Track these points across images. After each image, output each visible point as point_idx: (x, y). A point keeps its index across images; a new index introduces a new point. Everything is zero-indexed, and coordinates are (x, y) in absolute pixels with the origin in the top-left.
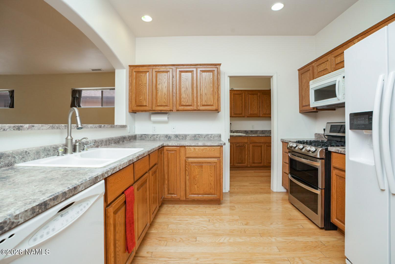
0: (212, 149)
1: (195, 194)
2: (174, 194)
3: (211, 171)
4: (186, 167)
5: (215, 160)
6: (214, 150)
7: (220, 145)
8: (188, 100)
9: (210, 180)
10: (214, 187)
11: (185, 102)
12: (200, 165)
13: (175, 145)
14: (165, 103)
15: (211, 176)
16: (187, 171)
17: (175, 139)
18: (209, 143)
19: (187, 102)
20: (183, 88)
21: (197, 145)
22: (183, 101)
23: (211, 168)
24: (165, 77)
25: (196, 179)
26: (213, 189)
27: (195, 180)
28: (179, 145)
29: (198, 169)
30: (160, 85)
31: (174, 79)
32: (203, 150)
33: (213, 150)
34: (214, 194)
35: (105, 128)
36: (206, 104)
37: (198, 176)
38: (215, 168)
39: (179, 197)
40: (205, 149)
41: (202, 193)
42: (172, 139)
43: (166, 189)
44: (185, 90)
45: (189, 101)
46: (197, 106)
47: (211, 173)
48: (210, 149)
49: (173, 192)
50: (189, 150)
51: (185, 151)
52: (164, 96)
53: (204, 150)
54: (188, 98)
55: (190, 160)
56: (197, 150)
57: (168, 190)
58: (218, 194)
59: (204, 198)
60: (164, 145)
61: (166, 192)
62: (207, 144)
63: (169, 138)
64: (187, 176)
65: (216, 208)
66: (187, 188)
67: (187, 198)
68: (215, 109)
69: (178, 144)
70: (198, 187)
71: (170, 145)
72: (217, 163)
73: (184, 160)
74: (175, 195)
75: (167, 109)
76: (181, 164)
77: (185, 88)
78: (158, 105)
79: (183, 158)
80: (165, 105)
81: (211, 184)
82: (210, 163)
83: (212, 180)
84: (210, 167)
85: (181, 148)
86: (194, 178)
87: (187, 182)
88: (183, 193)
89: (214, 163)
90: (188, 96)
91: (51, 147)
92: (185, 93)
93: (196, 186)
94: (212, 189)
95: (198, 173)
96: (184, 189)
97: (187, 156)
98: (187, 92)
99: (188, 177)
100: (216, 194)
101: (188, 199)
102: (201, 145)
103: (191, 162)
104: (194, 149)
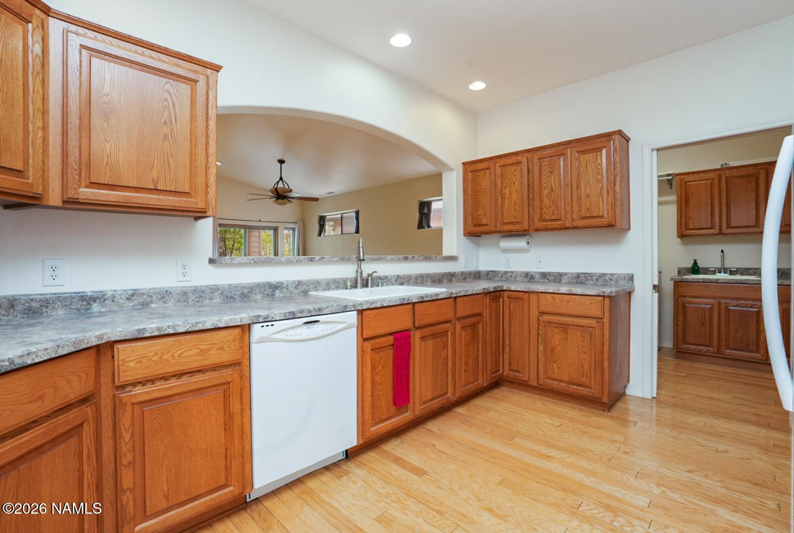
0: (586, 302)
1: (553, 379)
2: (517, 371)
3: (584, 342)
4: (538, 329)
5: (593, 323)
6: (590, 304)
7: (602, 294)
8: (554, 210)
9: (582, 360)
10: (588, 374)
11: (549, 213)
12: (564, 328)
13: (520, 290)
14: (516, 218)
15: (582, 351)
16: (540, 336)
17: (541, 281)
18: (579, 289)
19: (552, 214)
20: (545, 189)
21: (556, 292)
22: (545, 213)
23: (584, 337)
24: (515, 173)
25: (556, 352)
26: (587, 376)
27: (554, 354)
28: (526, 290)
29: (560, 334)
30: (508, 188)
31: (530, 174)
32: (569, 301)
33: (588, 302)
34: (589, 387)
35: (415, 260)
36: (588, 215)
37: (559, 348)
38: (591, 337)
39: (526, 378)
40: (573, 300)
41: (566, 379)
42: (535, 280)
43: (507, 362)
44: (548, 193)
45: (555, 212)
46: (573, 219)
47: (584, 347)
48: (581, 302)
49: (516, 369)
50: (544, 300)
51: (538, 301)
52: (514, 206)
53: (571, 302)
54: (554, 207)
55: (546, 318)
56: (557, 301)
57: (510, 364)
58: (596, 388)
59: (570, 390)
60: (504, 289)
61: (507, 367)
62: (576, 292)
63: (530, 279)
64: (540, 345)
65: (592, 415)
66: (541, 366)
67: (539, 383)
68: (608, 223)
69: (525, 288)
70: (558, 368)
71: (512, 289)
72: (595, 328)
73: (536, 317)
74: (521, 374)
75: (519, 228)
76: (531, 322)
77: (548, 189)
78: (505, 222)
79: (534, 313)
80: (515, 221)
81: (583, 366)
82: (582, 326)
83: (585, 359)
84: (582, 334)
85: (531, 295)
86: (553, 350)
87: (541, 355)
88: (533, 374)
89: (591, 327)
90: (553, 202)
91: (341, 279)
92: (548, 198)
93: (555, 366)
94: (585, 376)
95: (560, 341)
96: (536, 367)
97: (542, 309)
98: (553, 196)
99: (541, 348)
100: (593, 388)
101: (541, 385)
102: (565, 292)
103: (547, 321)
104: (553, 298)
